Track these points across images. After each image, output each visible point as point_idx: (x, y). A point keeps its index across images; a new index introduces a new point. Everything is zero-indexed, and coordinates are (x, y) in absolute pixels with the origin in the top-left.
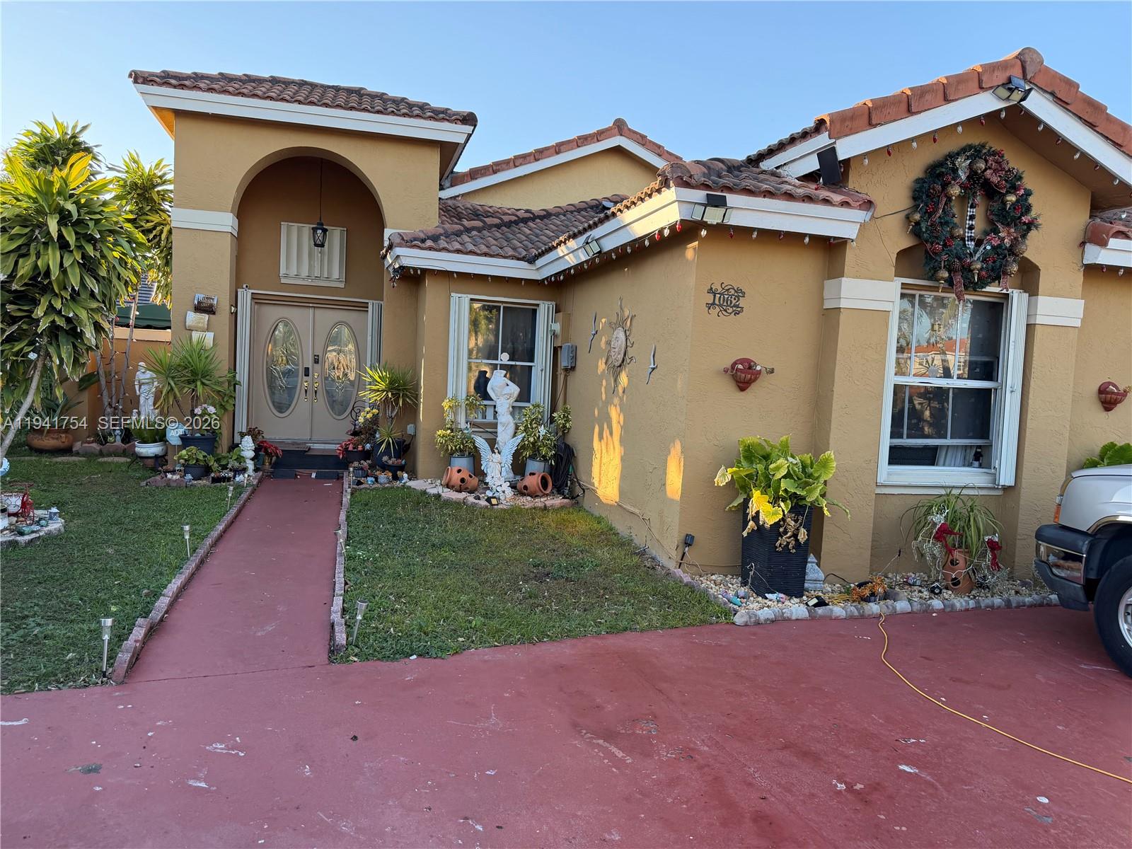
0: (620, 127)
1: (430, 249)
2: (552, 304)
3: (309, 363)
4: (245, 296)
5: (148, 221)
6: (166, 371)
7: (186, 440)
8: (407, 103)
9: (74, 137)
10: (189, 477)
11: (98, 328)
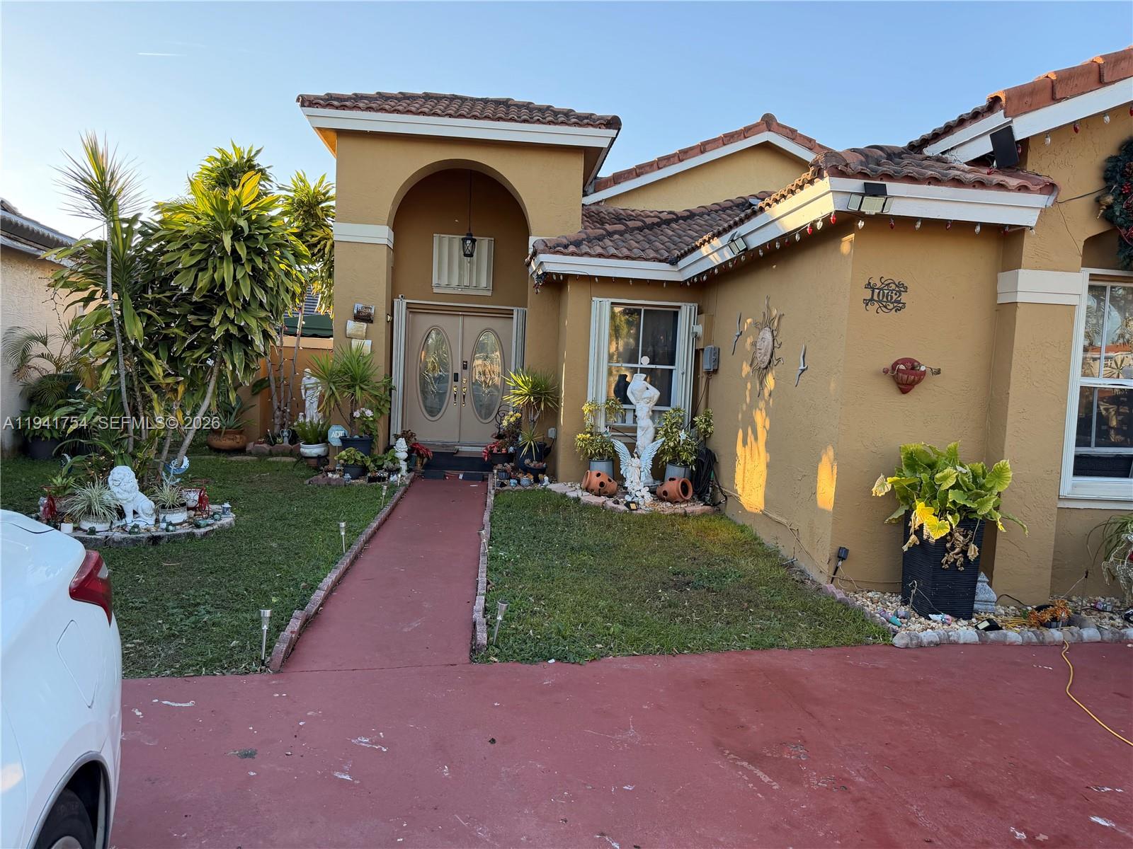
0: (768, 122)
1: (573, 254)
2: (694, 306)
3: (458, 369)
4: (401, 306)
5: (313, 236)
6: (329, 377)
7: (345, 442)
8: (552, 110)
9: (249, 160)
10: (348, 476)
11: (266, 336)
